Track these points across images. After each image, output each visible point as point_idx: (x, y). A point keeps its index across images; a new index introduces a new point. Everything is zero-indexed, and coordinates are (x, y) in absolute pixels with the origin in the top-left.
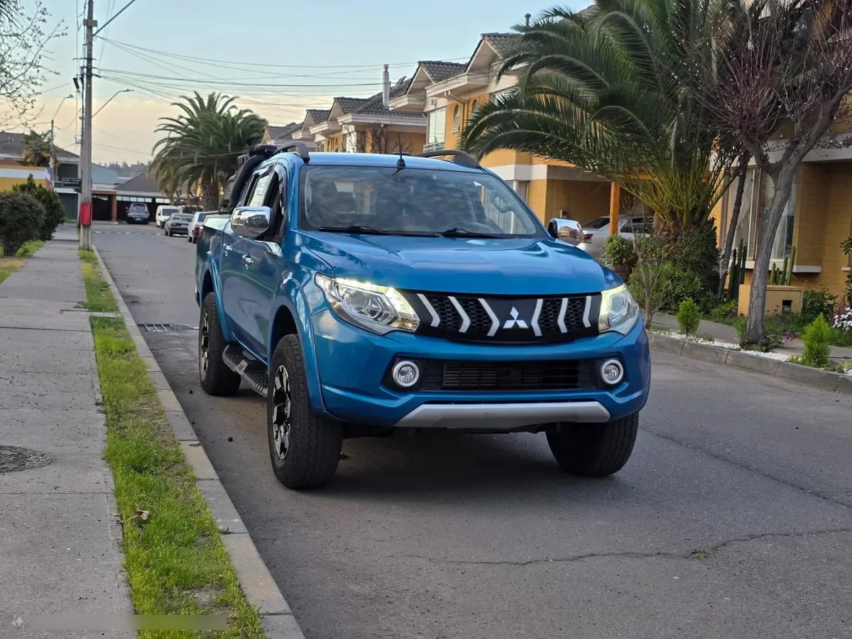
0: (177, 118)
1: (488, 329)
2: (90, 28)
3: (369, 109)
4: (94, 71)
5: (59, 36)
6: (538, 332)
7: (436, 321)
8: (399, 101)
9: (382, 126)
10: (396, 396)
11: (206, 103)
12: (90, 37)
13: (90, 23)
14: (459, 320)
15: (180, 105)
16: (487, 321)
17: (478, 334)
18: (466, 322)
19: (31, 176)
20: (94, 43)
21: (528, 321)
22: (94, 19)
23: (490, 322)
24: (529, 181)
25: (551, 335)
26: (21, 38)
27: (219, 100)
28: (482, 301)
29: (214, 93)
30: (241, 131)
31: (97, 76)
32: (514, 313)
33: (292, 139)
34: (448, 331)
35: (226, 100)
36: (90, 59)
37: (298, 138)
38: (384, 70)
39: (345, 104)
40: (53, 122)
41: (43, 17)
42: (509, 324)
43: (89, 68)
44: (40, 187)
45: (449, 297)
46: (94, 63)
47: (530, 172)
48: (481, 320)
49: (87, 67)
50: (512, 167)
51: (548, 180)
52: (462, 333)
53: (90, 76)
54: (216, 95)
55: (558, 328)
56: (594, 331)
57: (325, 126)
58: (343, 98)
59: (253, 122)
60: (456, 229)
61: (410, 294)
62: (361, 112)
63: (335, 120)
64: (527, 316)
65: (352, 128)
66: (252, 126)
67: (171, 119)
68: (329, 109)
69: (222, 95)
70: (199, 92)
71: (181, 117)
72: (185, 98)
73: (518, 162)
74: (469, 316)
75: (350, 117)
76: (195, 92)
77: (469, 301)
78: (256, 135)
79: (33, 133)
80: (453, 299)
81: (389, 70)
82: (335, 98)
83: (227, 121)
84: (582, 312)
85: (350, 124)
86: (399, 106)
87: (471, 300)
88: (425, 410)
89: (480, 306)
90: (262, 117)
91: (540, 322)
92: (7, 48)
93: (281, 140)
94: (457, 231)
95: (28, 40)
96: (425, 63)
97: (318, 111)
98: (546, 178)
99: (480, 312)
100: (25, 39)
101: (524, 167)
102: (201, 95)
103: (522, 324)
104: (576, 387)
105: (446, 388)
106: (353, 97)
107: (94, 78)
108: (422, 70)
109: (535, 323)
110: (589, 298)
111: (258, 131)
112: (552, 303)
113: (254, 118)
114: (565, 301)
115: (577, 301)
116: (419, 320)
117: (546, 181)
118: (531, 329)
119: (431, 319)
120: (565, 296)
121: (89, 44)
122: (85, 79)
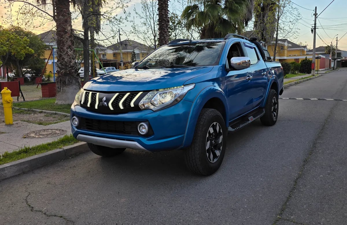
1: (95, 106)
2: (316, 16)
6: (111, 108)
12: (316, 18)
13: (315, 15)
14: (88, 102)
19: (306, 57)
21: (108, 103)
22: (317, 13)
23: (96, 103)
25: (117, 110)
28: (98, 94)
31: (317, 28)
32: (104, 99)
36: (315, 24)
40: (332, 42)
41: (299, 15)
42: (101, 104)
43: (315, 27)
44: (309, 60)
45: (91, 92)
46: (317, 25)
52: (88, 107)
53: (315, 29)
55: (119, 107)
77: (95, 94)
79: (328, 46)
91: (112, 104)
103: (105, 104)
110: (140, 93)
112: (123, 95)
114: (128, 94)
115: (135, 94)
118: (108, 106)
119: (82, 101)
120: (129, 92)
121: (315, 20)
122: (314, 30)
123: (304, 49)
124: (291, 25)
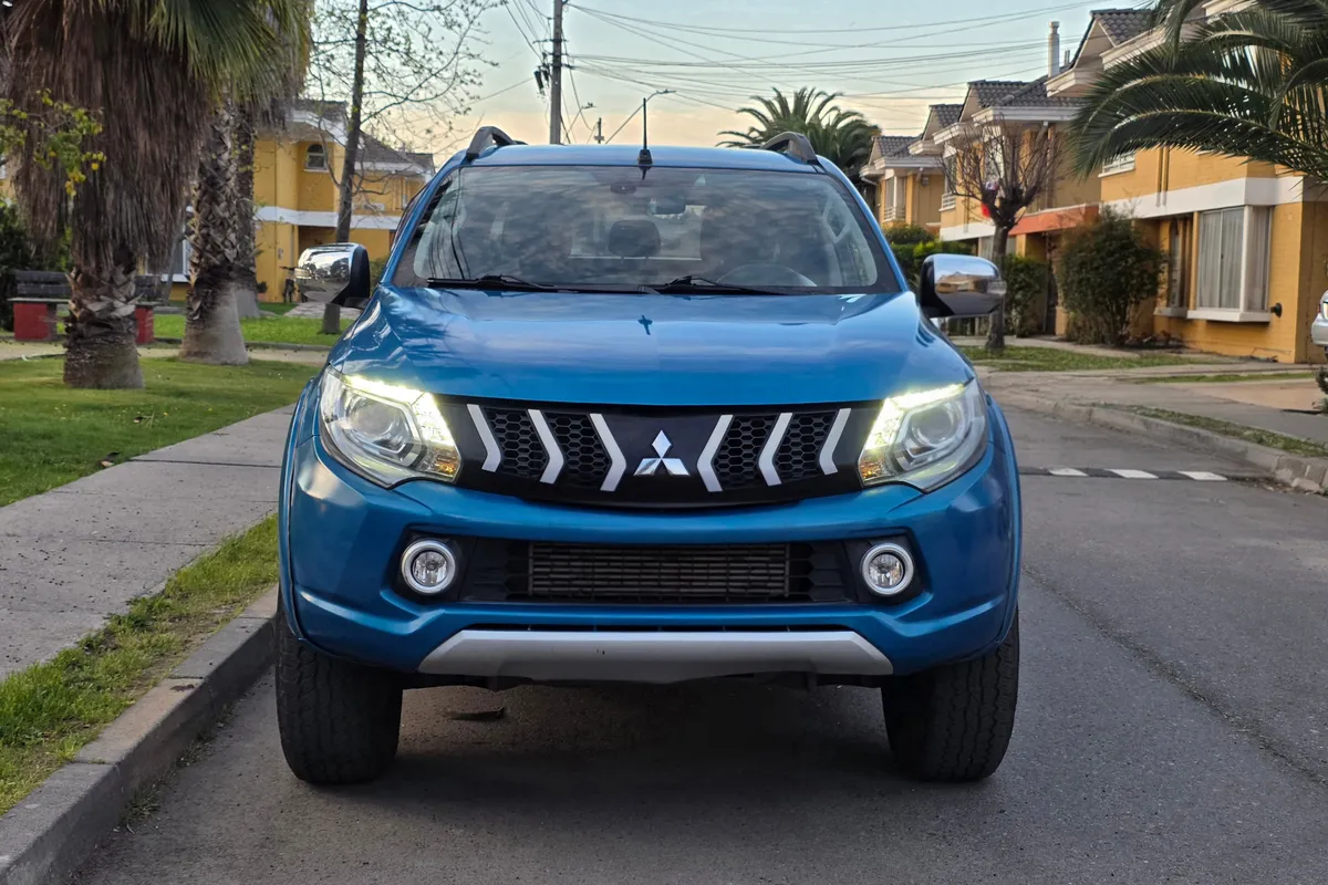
0: (746, 132)
1: (603, 475)
3: (1023, 98)
4: (564, 60)
5: (496, 5)
6: (712, 483)
7: (493, 459)
8: (1062, 80)
9: (1046, 124)
10: (414, 613)
11: (791, 106)
12: (558, 6)
14: (541, 456)
15: (750, 111)
16: (601, 460)
17: (581, 486)
18: (556, 460)
20: (564, 15)
21: (691, 463)
23: (608, 461)
24: (1274, 206)
25: (742, 490)
26: (446, 13)
27: (811, 99)
28: (598, 420)
29: (804, 89)
30: (838, 147)
31: (568, 66)
32: (661, 443)
33: (908, 154)
34: (518, 481)
35: (820, 99)
36: (557, 41)
37: (917, 152)
38: (1050, 31)
39: (986, 92)
42: (647, 467)
43: (557, 56)
45: (530, 411)
46: (565, 47)
47: (1274, 191)
48: (586, 457)
49: (553, 54)
50: (1242, 181)
51: (1305, 203)
52: (546, 485)
53: (557, 66)
54: (807, 93)
55: (759, 476)
56: (848, 482)
57: (956, 130)
58: (983, 83)
59: (857, 132)
60: (689, 278)
61: (454, 404)
62: (1010, 103)
63: (969, 120)
64: (687, 449)
65: (997, 131)
66: (857, 137)
67: (738, 134)
68: (962, 103)
69: (816, 92)
70: (780, 90)
71: (753, 129)
72: (759, 98)
73: (1250, 174)
74: (564, 449)
75: (991, 112)
76: (775, 89)
77: (570, 420)
78: (860, 151)
80: (536, 416)
81: (1059, 31)
82: (970, 84)
83: (817, 132)
84: (821, 443)
85: (994, 123)
86: (1062, 88)
87: (577, 418)
88: (465, 642)
89: (591, 431)
90: (872, 122)
91: (715, 462)
92: (427, 29)
93: (896, 158)
94: (692, 282)
95: (457, 15)
96: (1102, 13)
97: (947, 106)
98: (1300, 199)
99: (591, 441)
100: (452, 13)
101: (1265, 182)
102: (783, 95)
103: (676, 467)
104: (807, 599)
105: (537, 597)
106: (1002, 79)
107: (564, 71)
108: (1097, 25)
109: (705, 466)
110: (844, 415)
111: (864, 145)
112: (753, 422)
113: (859, 124)
114: (785, 419)
115: (813, 420)
116: (459, 457)
117: (1300, 206)
118: (695, 479)
119: (485, 454)
120: (785, 408)
121: (558, 17)
122: (552, 72)
123: (419, 170)
124: (439, 31)
